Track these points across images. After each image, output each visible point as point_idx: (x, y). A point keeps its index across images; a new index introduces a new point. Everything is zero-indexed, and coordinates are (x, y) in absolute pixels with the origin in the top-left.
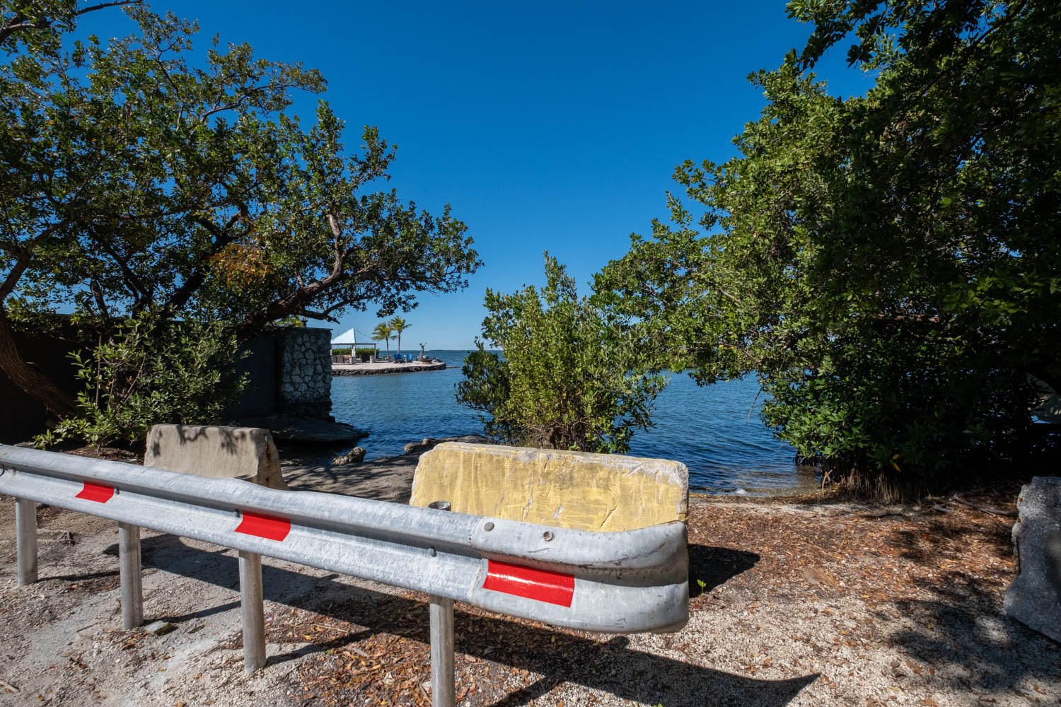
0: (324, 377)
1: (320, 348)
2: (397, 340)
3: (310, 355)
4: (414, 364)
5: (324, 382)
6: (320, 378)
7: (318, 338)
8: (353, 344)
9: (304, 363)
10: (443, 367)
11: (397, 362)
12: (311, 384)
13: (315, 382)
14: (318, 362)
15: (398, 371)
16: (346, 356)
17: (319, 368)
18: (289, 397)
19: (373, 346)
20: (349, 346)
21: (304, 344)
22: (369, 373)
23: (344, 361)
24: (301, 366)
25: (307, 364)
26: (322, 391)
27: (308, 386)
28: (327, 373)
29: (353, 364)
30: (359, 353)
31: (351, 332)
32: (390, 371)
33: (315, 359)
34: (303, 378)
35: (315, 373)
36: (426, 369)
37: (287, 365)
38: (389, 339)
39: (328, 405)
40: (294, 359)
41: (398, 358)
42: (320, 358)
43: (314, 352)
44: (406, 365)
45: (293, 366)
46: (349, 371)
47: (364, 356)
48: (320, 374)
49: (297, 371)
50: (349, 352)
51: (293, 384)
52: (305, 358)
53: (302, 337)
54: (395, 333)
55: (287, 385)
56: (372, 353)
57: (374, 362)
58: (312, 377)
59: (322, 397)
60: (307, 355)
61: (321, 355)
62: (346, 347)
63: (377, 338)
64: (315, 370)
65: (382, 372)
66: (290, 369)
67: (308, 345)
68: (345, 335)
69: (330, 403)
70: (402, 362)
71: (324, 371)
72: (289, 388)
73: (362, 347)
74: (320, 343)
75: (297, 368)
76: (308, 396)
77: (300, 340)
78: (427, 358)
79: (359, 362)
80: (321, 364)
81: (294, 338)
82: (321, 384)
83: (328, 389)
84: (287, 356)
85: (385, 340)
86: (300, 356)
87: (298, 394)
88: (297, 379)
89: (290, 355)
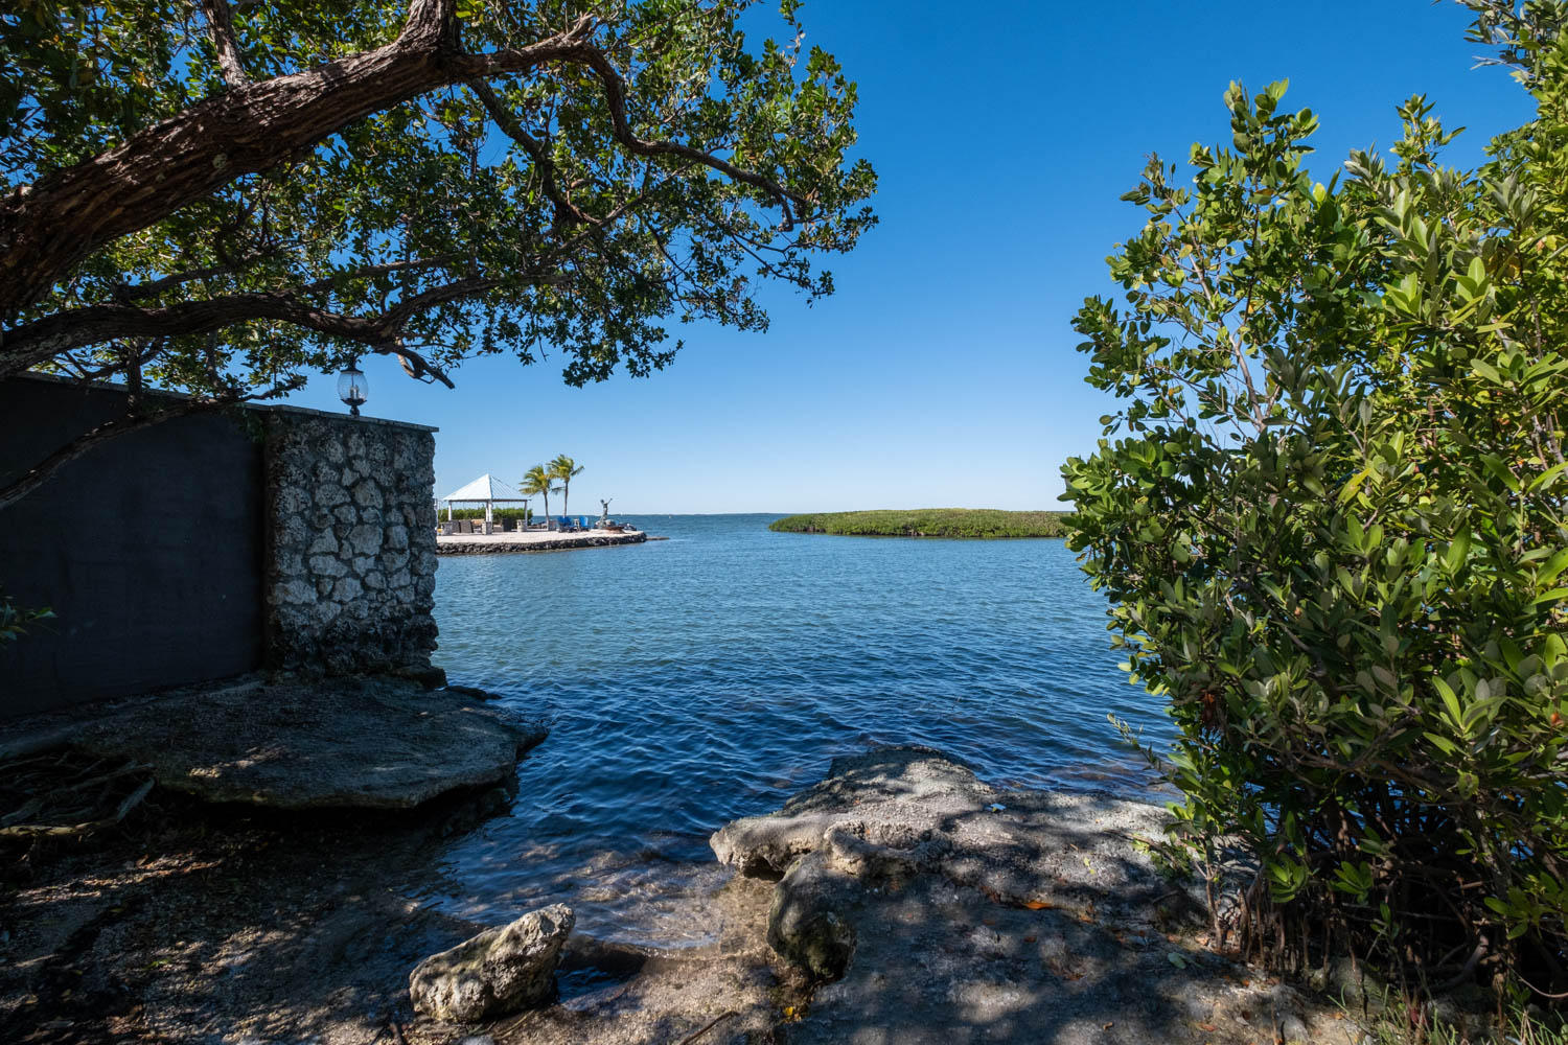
0: (415, 558)
1: (400, 478)
2: (562, 494)
3: (368, 495)
4: (593, 534)
5: (413, 572)
6: (401, 561)
7: (395, 449)
8: (487, 501)
9: (352, 517)
10: (641, 539)
11: (563, 531)
12: (374, 580)
13: (387, 574)
14: (394, 516)
15: (568, 545)
16: (476, 521)
17: (399, 534)
18: (301, 620)
19: (521, 505)
20: (480, 505)
21: (349, 462)
22: (516, 548)
23: (473, 529)
24: (339, 527)
25: (360, 521)
26: (408, 597)
27: (365, 586)
28: (422, 548)
29: (489, 533)
30: (498, 516)
31: (484, 481)
32: (555, 545)
33: (387, 509)
34: (349, 563)
35: (386, 545)
36: (615, 541)
37: (295, 522)
38: (549, 494)
39: (426, 635)
40: (316, 506)
41: (566, 523)
42: (400, 507)
43: (383, 490)
44: (581, 535)
45: (314, 529)
46: (482, 546)
47: (508, 521)
48: (402, 551)
49: (328, 540)
50: (481, 514)
51: (314, 579)
52: (354, 503)
53: (345, 444)
54: (558, 482)
55: (292, 586)
56: (522, 517)
57: (524, 530)
58: (378, 558)
59: (408, 615)
60: (360, 497)
61: (405, 498)
62: (475, 506)
63: (527, 490)
64: (386, 539)
65: (541, 546)
66: (301, 536)
67: (363, 467)
68: (473, 485)
69: (433, 630)
70: (572, 530)
71: (412, 544)
72: (299, 592)
73: (503, 506)
74: (399, 463)
75: (328, 533)
76: (364, 614)
77: (337, 453)
78: (612, 523)
79: (499, 530)
80: (406, 523)
81: (318, 443)
82: (404, 579)
83: (425, 595)
84: (291, 499)
85: (541, 495)
86: (339, 499)
87: (329, 611)
88: (330, 566)
89: (301, 494)
